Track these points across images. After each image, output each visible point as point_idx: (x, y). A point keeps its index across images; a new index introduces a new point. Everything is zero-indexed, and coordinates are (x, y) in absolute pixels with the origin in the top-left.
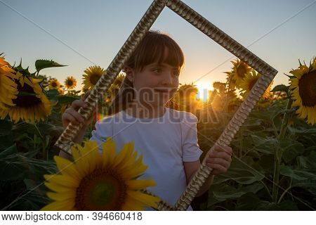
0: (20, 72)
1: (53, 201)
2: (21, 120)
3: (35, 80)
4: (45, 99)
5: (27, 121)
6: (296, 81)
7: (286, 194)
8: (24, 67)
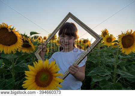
0: (25, 36)
1: (27, 79)
2: (25, 52)
3: (29, 39)
4: (32, 45)
5: (27, 52)
6: (121, 39)
7: (119, 80)
8: (26, 35)
